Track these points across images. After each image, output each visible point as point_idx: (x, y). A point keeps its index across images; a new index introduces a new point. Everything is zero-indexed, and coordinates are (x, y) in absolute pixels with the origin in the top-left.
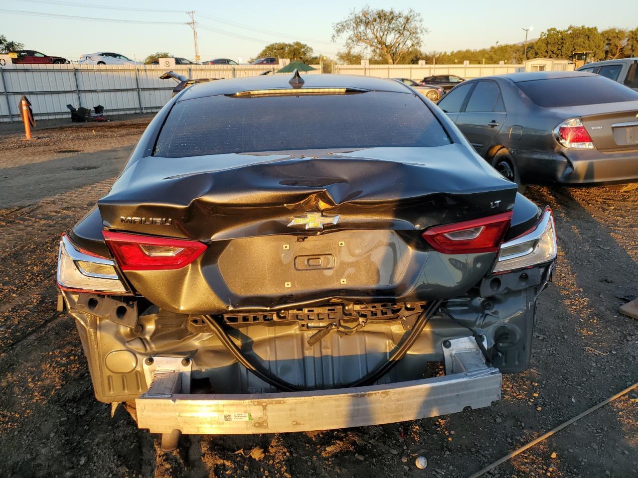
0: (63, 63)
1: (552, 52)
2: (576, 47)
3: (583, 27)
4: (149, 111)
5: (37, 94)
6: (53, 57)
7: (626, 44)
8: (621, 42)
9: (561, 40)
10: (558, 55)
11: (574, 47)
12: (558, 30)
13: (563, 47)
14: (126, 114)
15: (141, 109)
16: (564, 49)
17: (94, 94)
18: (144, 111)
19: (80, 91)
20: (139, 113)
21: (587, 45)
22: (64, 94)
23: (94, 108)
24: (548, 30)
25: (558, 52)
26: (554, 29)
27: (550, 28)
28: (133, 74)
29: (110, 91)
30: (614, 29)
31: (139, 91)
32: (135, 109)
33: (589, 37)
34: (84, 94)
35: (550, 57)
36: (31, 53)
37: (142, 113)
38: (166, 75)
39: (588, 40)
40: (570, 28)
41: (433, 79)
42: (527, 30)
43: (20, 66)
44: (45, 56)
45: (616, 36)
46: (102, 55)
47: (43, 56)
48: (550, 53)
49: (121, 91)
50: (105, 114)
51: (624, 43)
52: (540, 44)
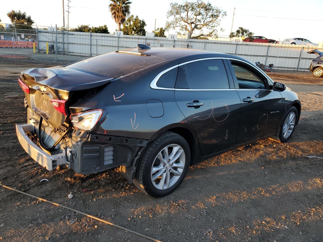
0: (273, 43)
4: (303, 70)
5: (248, 56)
6: (270, 40)
14: (288, 70)
15: (298, 68)
17: (274, 58)
18: (299, 70)
19: (268, 56)
20: (296, 71)
22: (260, 57)
23: (269, 65)
28: (300, 50)
29: (283, 57)
31: (300, 59)
32: (294, 68)
34: (269, 57)
36: (260, 37)
37: (298, 71)
38: (312, 51)
43: (245, 43)
44: (266, 39)
46: (296, 39)
47: (265, 39)
49: (290, 58)
50: (273, 68)
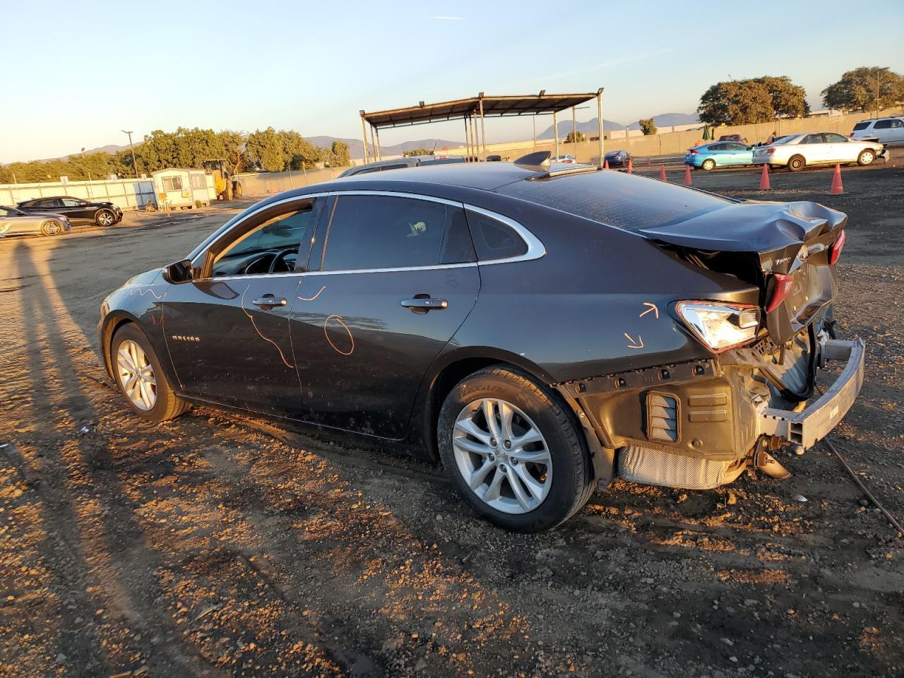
1: (167, 160)
2: (195, 154)
3: (196, 129)
7: (245, 150)
8: (239, 148)
9: (174, 146)
10: (175, 164)
11: (192, 154)
12: (166, 132)
13: (178, 154)
16: (181, 158)
21: (208, 152)
24: (153, 133)
25: (175, 161)
26: (160, 132)
27: (154, 130)
30: (228, 133)
33: (207, 142)
35: (166, 167)
39: (208, 146)
40: (180, 130)
41: (35, 204)
42: (129, 133)
45: (232, 140)
48: (164, 162)
51: (242, 148)
52: (146, 150)
